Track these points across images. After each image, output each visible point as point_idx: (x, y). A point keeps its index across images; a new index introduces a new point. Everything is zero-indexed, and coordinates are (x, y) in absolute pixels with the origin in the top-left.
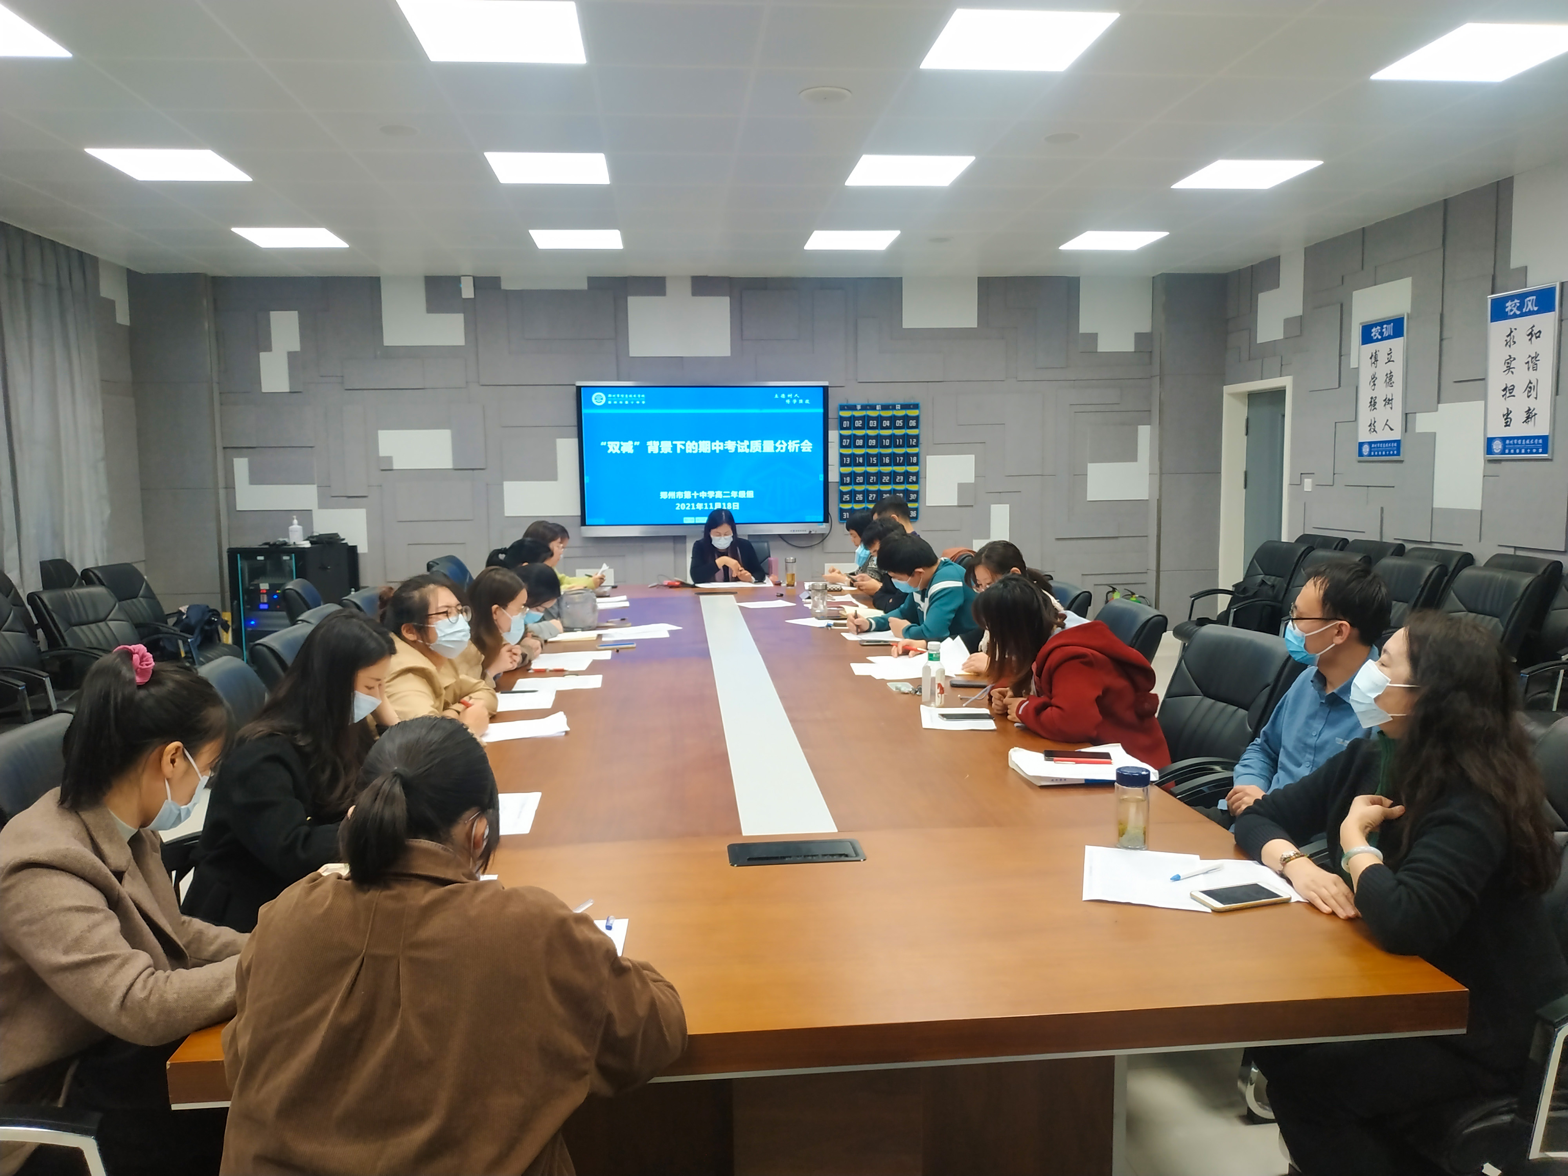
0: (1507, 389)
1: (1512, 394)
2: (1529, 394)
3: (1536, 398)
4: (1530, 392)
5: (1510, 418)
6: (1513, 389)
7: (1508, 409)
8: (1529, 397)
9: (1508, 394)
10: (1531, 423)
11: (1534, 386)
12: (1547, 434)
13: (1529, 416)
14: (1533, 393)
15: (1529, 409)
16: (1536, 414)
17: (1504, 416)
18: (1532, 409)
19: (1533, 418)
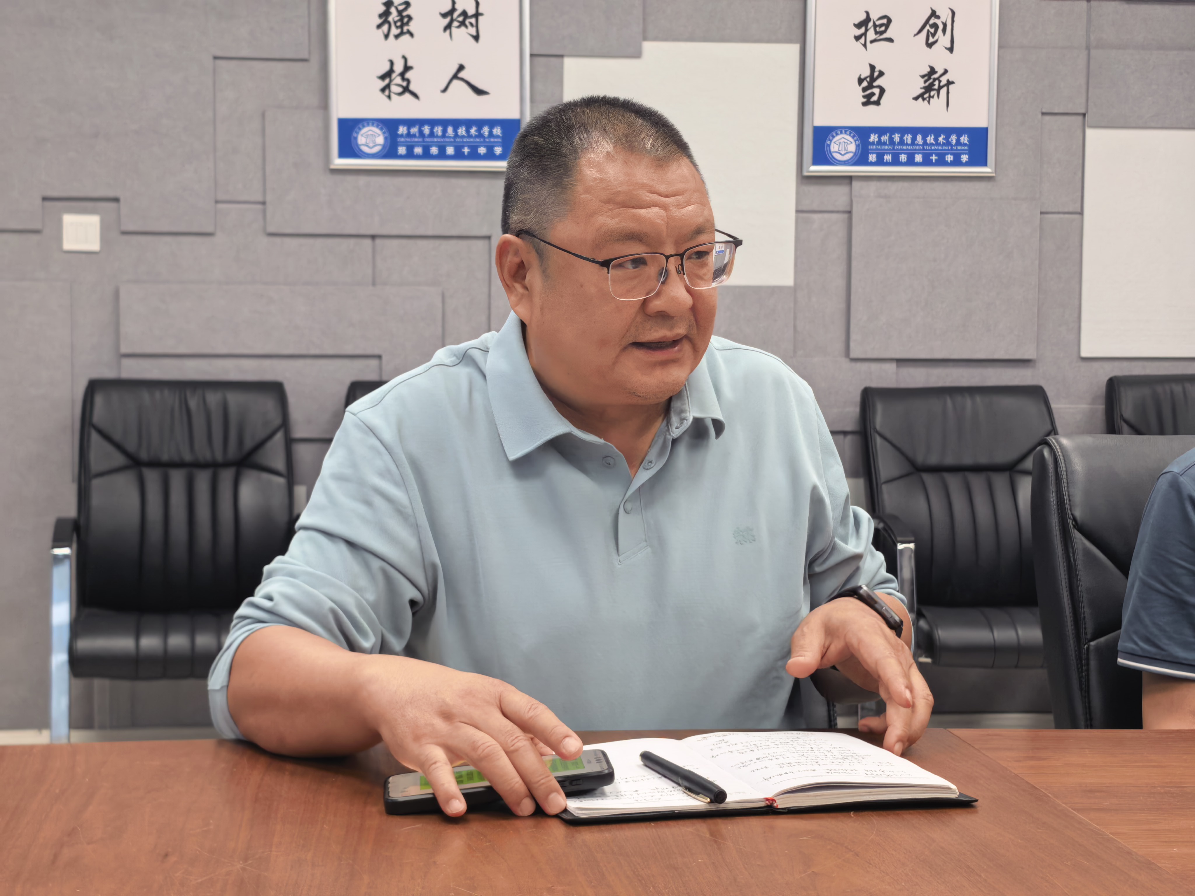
0: (871, 24)
1: (885, 36)
2: (931, 40)
3: (951, 49)
4: (934, 35)
5: (879, 87)
6: (887, 26)
7: (872, 68)
8: (930, 45)
9: (871, 35)
10: (938, 102)
11: (945, 25)
12: (982, 124)
13: (932, 84)
14: (944, 40)
15: (933, 71)
16: (949, 83)
17: (860, 81)
18: (940, 71)
19: (943, 91)
